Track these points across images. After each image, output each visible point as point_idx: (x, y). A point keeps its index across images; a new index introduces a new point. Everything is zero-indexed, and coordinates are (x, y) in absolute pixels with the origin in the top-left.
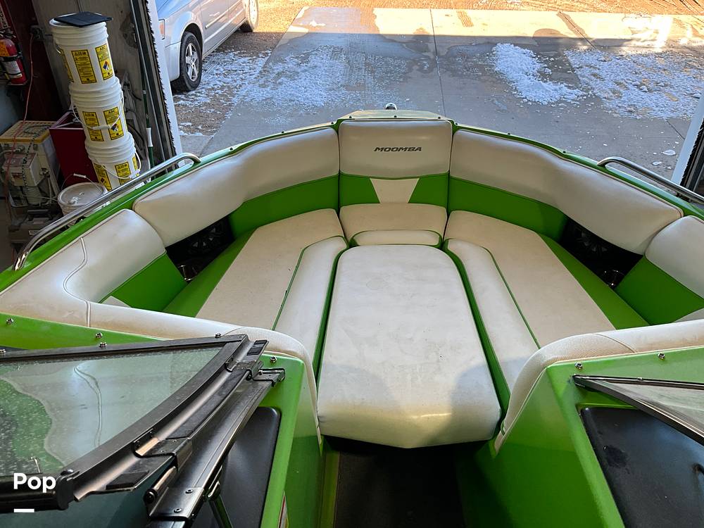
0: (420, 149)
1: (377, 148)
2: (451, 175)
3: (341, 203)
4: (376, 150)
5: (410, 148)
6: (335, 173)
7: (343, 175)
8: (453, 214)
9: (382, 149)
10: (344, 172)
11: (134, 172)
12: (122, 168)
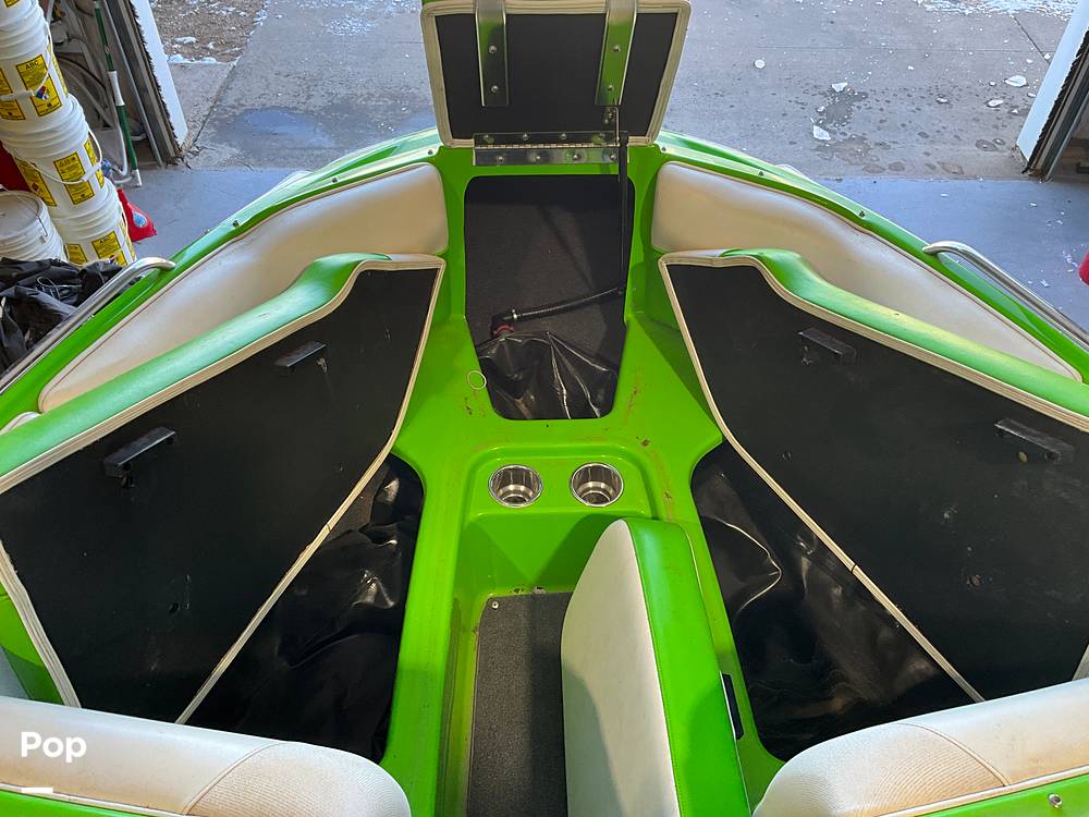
11: (92, 169)
12: (69, 165)
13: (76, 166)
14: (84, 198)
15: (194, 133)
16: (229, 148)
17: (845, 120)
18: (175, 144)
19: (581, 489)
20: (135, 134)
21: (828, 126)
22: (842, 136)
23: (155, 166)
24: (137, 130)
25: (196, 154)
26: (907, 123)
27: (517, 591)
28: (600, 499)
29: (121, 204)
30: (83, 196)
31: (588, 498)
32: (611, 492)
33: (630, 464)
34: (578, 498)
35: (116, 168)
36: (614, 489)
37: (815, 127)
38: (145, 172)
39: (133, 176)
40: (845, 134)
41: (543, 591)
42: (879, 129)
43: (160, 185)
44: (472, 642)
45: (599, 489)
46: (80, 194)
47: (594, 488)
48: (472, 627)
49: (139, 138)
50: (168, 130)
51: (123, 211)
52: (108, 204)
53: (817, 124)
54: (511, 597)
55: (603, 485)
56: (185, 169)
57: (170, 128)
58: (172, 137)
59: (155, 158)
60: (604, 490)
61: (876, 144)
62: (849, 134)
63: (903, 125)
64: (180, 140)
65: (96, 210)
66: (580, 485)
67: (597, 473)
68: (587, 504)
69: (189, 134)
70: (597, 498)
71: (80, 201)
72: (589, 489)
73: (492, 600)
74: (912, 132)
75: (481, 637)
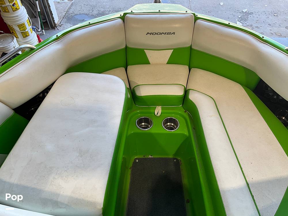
0: (174, 33)
1: (148, 33)
2: (192, 47)
3: (128, 64)
4: (147, 34)
5: (168, 33)
6: (124, 47)
7: (129, 48)
8: (192, 70)
9: (151, 33)
10: (129, 46)
11: (29, 28)
12: (22, 26)
13: (24, 27)
14: (27, 36)
15: (60, 20)
16: (70, 25)
17: (246, 20)
18: (54, 23)
19: (165, 125)
20: (43, 20)
21: (241, 22)
22: (245, 24)
23: (49, 29)
24: (44, 19)
25: (60, 26)
26: (265, 21)
27: (144, 156)
28: (172, 129)
29: (37, 38)
30: (26, 35)
31: (168, 128)
32: (175, 127)
33: (181, 118)
34: (165, 128)
35: (37, 28)
36: (176, 126)
37: (238, 22)
38: (46, 31)
39: (42, 32)
40: (246, 24)
41: (152, 157)
42: (256, 23)
43: (50, 34)
44: (129, 172)
45: (172, 125)
46: (25, 35)
47: (169, 125)
48: (130, 167)
49: (44, 21)
50: (52, 19)
51: (38, 41)
52: (33, 38)
53: (238, 21)
54: (142, 158)
55: (173, 124)
56: (57, 30)
57: (53, 18)
58: (54, 21)
59: (49, 27)
60: (173, 126)
61: (255, 27)
62: (247, 24)
63: (264, 22)
64: (56, 22)
65: (30, 40)
66: (165, 124)
67: (171, 120)
68: (167, 130)
69: (59, 21)
70: (171, 128)
71: (25, 37)
72: (168, 125)
73: (136, 159)
74: (266, 24)
75: (132, 171)
